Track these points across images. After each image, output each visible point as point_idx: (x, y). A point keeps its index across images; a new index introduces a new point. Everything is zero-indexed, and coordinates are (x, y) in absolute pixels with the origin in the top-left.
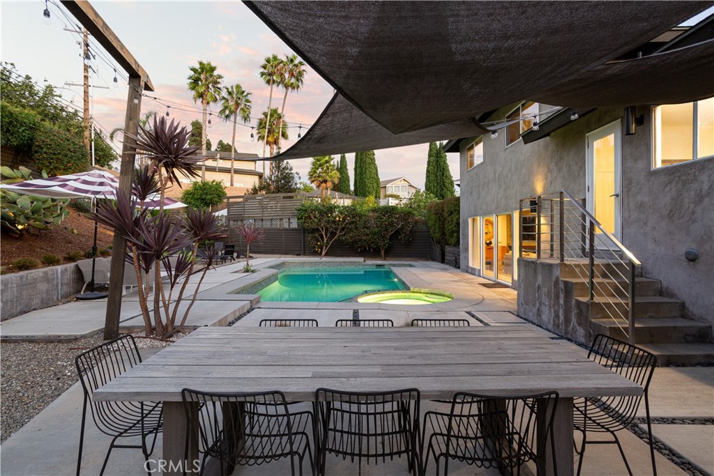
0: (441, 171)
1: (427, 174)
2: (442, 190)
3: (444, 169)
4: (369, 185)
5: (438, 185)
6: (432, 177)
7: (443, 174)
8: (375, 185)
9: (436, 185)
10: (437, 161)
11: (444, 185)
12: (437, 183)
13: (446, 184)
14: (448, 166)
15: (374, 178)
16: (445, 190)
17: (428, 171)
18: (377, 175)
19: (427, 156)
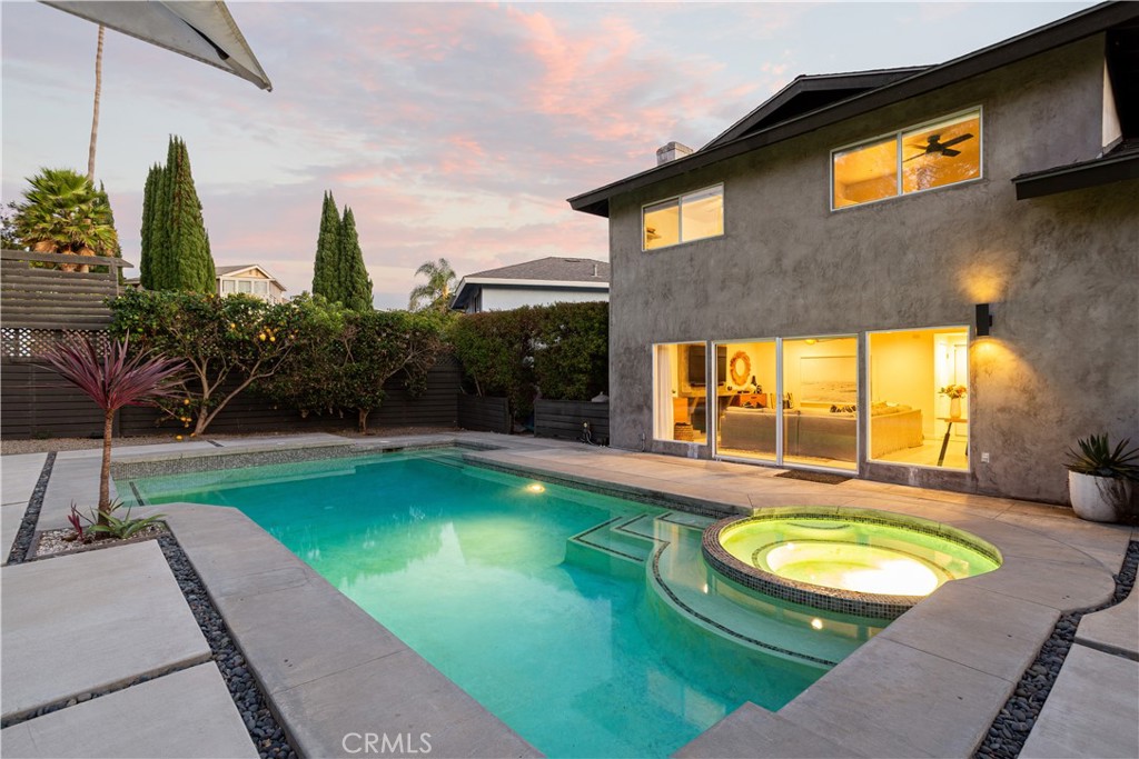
0: (347, 260)
1: (316, 264)
2: (351, 295)
3: (353, 258)
4: (188, 271)
5: (340, 285)
6: (329, 271)
7: (352, 267)
8: (203, 273)
9: (336, 285)
10: (340, 242)
11: (354, 287)
12: (339, 282)
13: (359, 286)
14: (360, 253)
15: (202, 257)
16: (356, 297)
17: (320, 259)
18: (208, 252)
19: (318, 231)
